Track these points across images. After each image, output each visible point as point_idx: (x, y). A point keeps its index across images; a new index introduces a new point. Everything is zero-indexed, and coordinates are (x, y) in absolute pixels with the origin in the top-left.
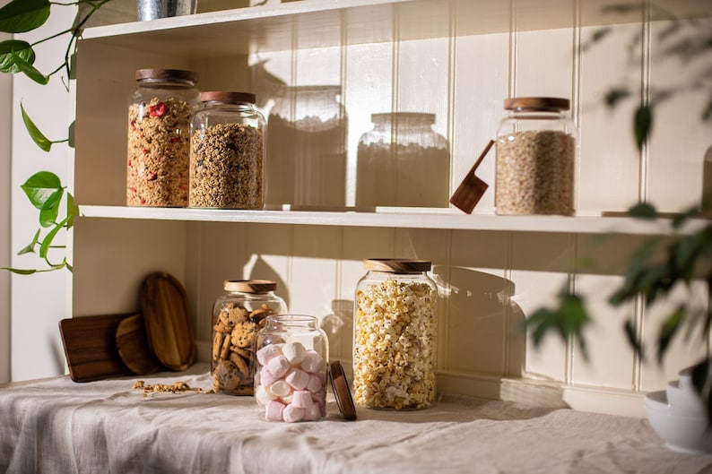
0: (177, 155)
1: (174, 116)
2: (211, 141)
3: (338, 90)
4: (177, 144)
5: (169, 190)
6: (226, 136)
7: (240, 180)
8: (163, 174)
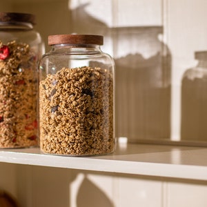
0: (22, 97)
1: (17, 58)
2: (66, 86)
3: (160, 29)
4: (22, 86)
5: (15, 132)
6: (81, 80)
7: (96, 125)
8: (9, 116)
